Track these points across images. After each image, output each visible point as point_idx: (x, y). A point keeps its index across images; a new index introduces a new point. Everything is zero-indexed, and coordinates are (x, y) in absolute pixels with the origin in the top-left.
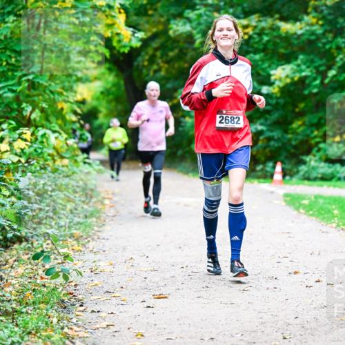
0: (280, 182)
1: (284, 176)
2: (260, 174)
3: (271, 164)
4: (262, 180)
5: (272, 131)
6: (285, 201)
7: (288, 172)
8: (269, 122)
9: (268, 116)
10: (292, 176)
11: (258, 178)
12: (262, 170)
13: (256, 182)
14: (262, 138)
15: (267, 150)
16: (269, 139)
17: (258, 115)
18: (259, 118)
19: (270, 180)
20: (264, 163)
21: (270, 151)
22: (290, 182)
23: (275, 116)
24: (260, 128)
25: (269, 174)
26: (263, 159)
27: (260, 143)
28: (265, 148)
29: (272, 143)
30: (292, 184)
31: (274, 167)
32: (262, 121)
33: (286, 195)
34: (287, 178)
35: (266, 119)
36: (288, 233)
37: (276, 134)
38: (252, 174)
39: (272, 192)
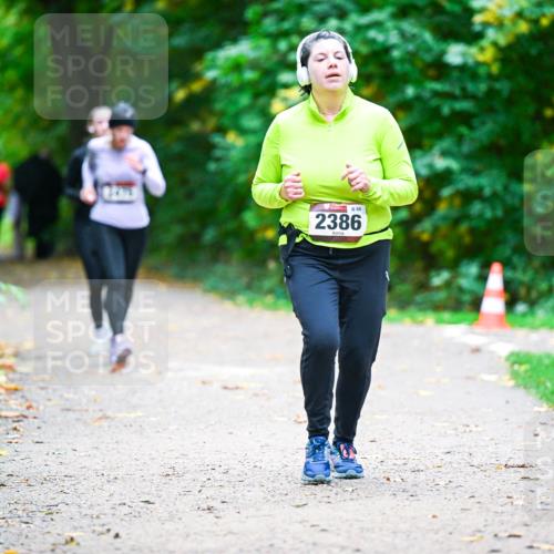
0: (500, 321)
1: (510, 304)
2: (442, 295)
3: (473, 269)
4: (446, 315)
5: (476, 173)
6: (515, 375)
7: (522, 291)
8: (466, 148)
9: (463, 130)
10: (532, 304)
11: (438, 308)
12: (448, 284)
13: (430, 319)
14: (446, 192)
15: (463, 227)
16: (468, 196)
17: (436, 126)
18: (439, 136)
19: (471, 316)
20: (454, 265)
21: (472, 231)
22: (529, 319)
23: (485, 131)
24: (441, 163)
25: (466, 298)
26: (450, 254)
27: (442, 208)
28: (456, 222)
29: (476, 207)
30: (534, 328)
31: (483, 278)
32: (446, 143)
33: (516, 359)
34: (521, 308)
35: (460, 138)
36: (523, 466)
37: (488, 182)
38: (419, 298)
39: (477, 350)
